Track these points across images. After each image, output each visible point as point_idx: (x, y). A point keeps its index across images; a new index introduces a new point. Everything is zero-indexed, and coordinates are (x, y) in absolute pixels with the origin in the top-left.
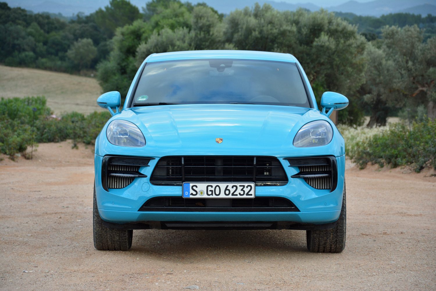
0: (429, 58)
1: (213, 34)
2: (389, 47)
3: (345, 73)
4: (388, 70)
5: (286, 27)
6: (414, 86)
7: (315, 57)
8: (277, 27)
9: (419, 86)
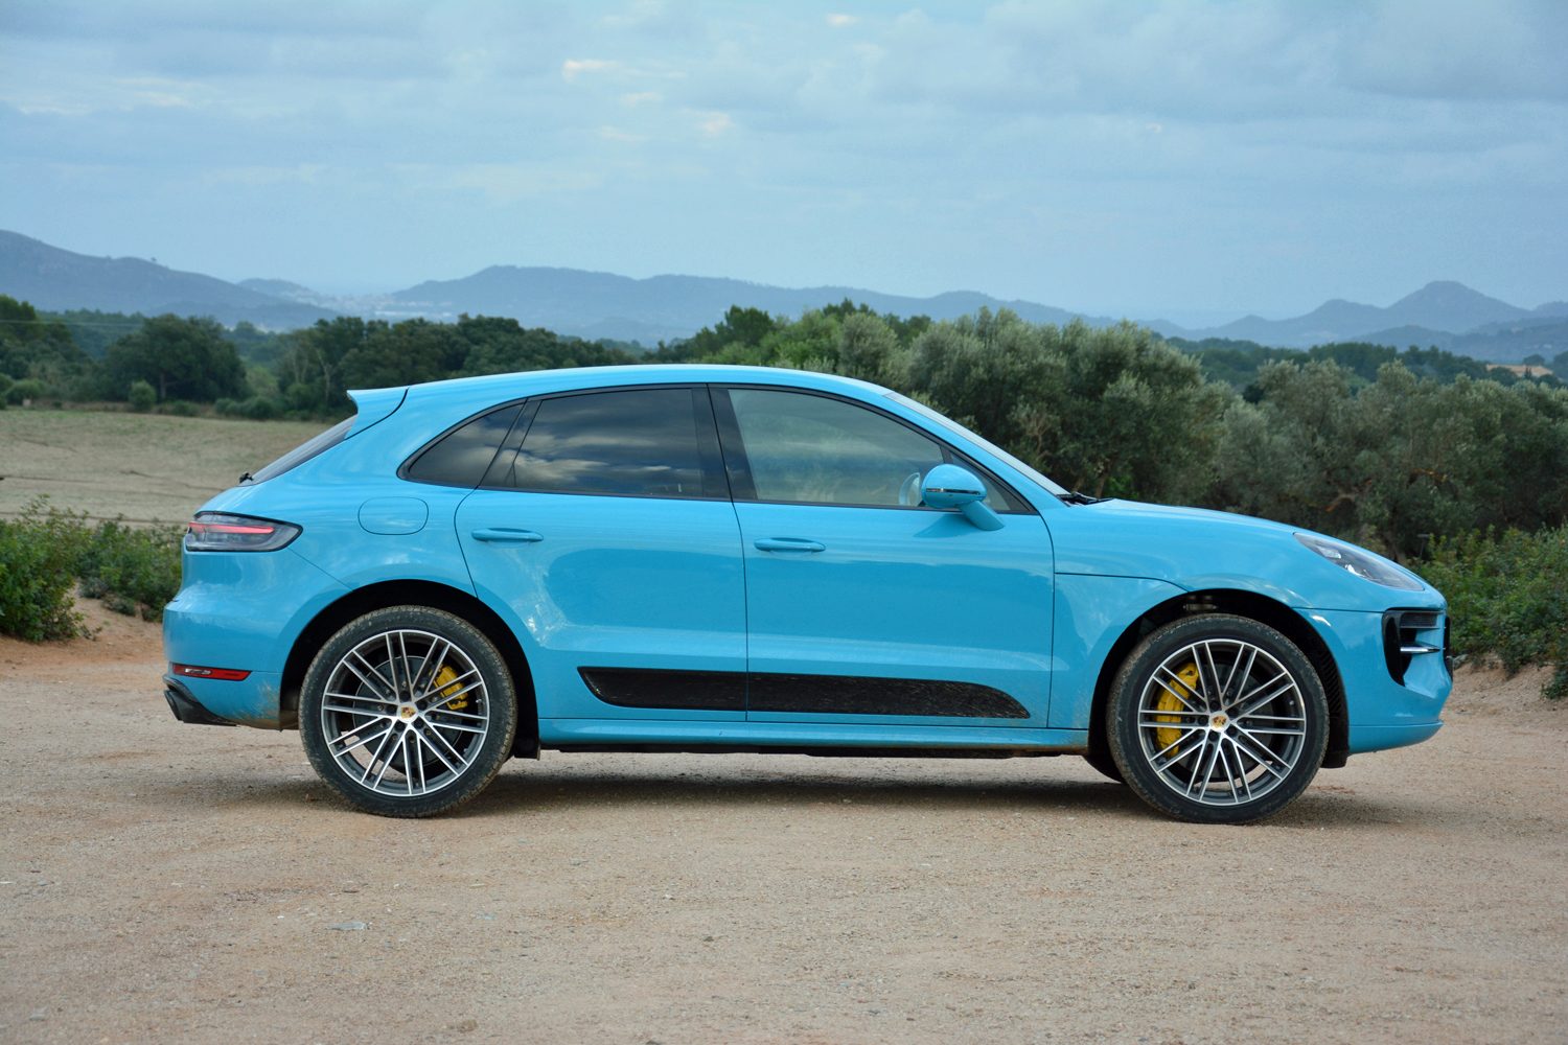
0: (1360, 429)
1: (885, 372)
2: (1280, 406)
3: (1173, 459)
4: (1274, 455)
5: (1046, 358)
6: (1329, 489)
7: (1106, 423)
8: (1024, 358)
9: (1340, 491)
